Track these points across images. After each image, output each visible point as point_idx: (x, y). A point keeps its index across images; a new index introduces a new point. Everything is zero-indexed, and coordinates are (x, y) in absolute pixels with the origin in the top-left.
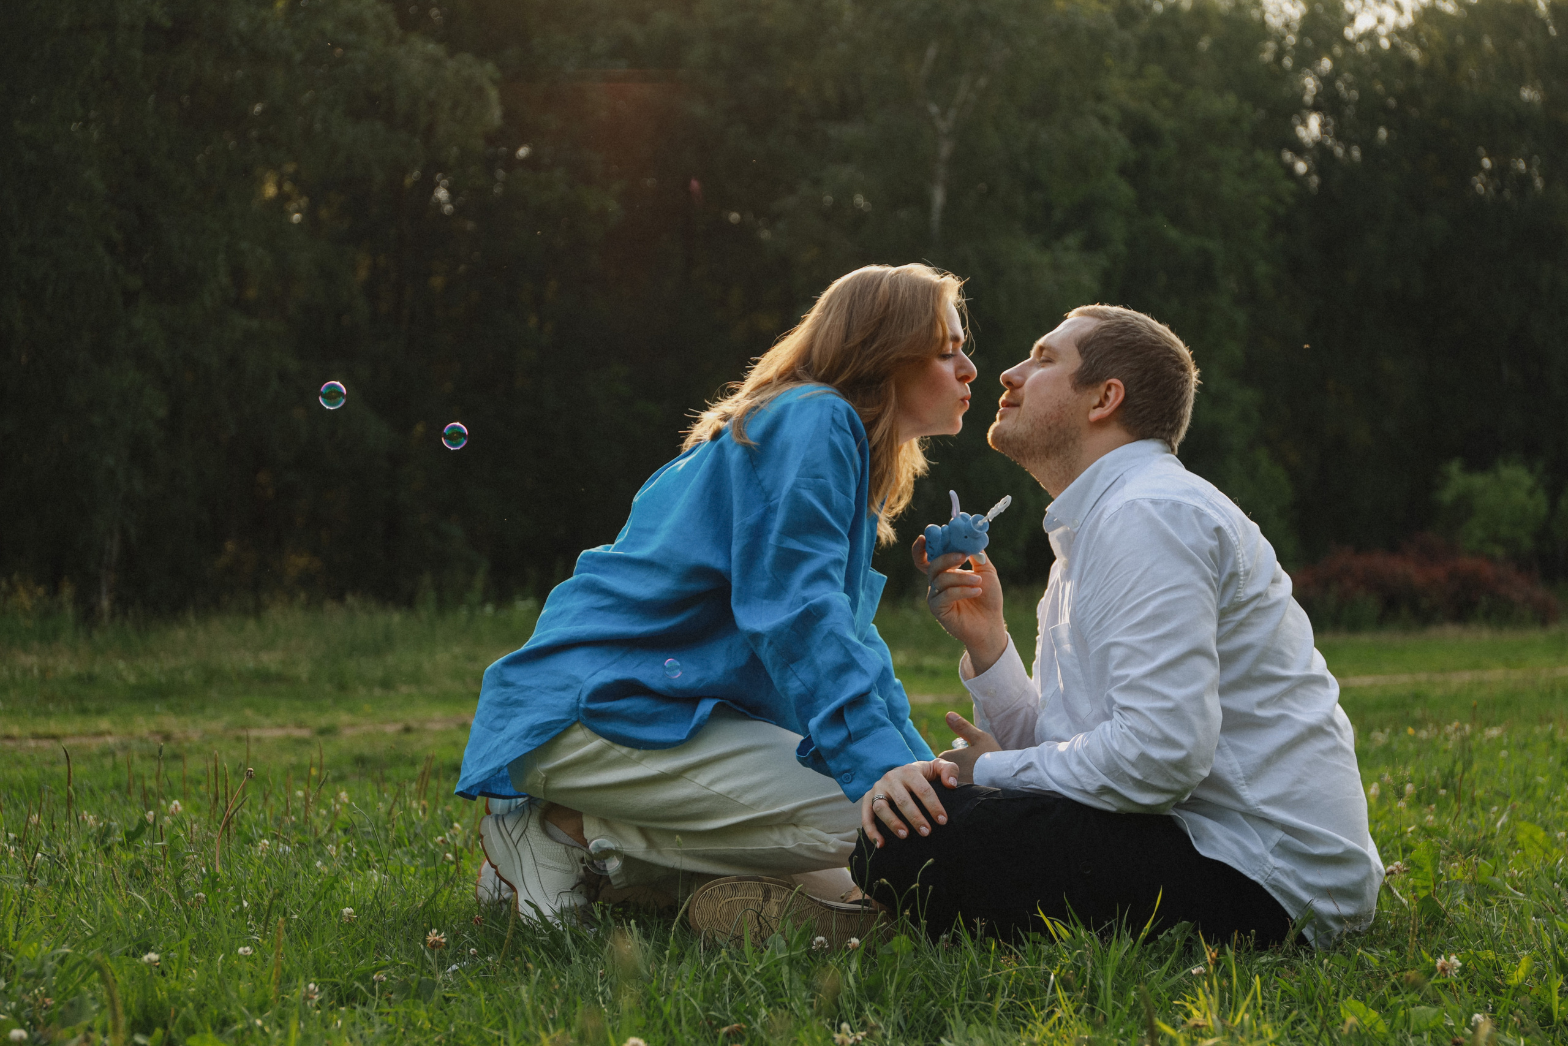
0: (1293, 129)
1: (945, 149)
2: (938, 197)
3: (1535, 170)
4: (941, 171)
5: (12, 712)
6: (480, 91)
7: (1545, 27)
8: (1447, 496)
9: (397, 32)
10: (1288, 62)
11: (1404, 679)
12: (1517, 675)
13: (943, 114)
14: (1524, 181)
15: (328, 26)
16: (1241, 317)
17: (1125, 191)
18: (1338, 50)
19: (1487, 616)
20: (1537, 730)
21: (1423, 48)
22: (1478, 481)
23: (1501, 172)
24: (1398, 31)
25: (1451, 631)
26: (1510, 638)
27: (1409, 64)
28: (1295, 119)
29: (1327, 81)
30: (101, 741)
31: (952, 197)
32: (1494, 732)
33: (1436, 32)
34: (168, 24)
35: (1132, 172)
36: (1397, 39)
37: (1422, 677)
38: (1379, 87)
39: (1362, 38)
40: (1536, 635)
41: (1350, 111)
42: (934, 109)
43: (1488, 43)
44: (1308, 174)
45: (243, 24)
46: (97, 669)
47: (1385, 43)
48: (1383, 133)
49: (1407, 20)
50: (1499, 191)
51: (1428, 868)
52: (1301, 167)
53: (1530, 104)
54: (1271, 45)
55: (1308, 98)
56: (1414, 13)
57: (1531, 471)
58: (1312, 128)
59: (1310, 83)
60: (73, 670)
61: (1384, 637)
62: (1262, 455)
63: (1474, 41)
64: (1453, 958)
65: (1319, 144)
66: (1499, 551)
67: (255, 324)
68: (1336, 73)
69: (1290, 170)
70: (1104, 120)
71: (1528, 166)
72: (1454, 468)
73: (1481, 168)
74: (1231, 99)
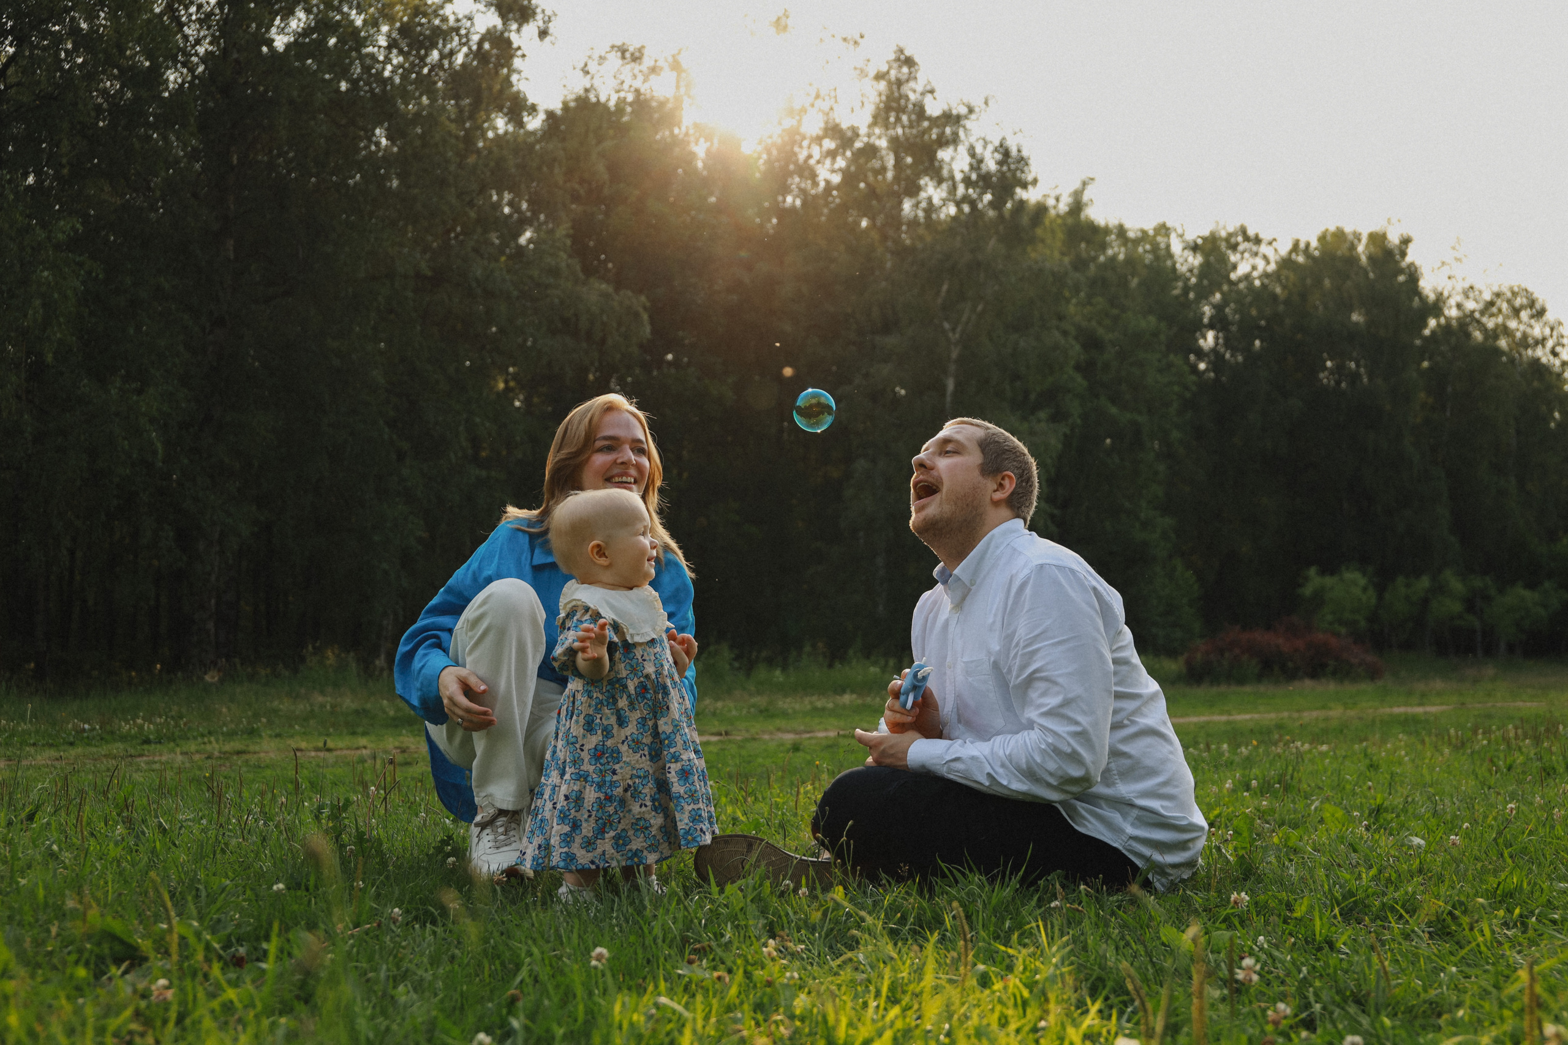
0: (1197, 340)
1: (954, 355)
2: (951, 385)
3: (1362, 370)
4: (952, 368)
5: (304, 733)
6: (637, 315)
7: (1366, 273)
8: (1308, 591)
9: (581, 276)
10: (1192, 295)
11: (1273, 715)
12: (1351, 713)
13: (954, 330)
14: (1355, 377)
15: (536, 273)
16: (1161, 467)
17: (1080, 382)
18: (1225, 288)
19: (1334, 673)
20: (1356, 746)
21: (1284, 287)
22: (1329, 581)
23: (1340, 369)
24: (1266, 275)
25: (1308, 683)
26: (1349, 688)
27: (1274, 297)
28: (1198, 334)
29: (1219, 308)
30: (359, 752)
31: (958, 385)
32: (1324, 748)
33: (1292, 276)
34: (429, 274)
35: (1086, 368)
36: (1266, 281)
37: (1286, 714)
38: (1254, 312)
39: (1240, 280)
40: (1365, 686)
41: (1234, 328)
42: (947, 326)
43: (1327, 282)
44: (1207, 370)
45: (479, 273)
46: (368, 706)
47: (1257, 283)
48: (1257, 343)
49: (1272, 267)
50: (1338, 383)
51: (1245, 834)
52: (1202, 366)
53: (1357, 324)
54: (1180, 284)
55: (1206, 320)
56: (1276, 263)
57: (1364, 574)
58: (1209, 340)
59: (1207, 310)
60: (354, 706)
61: (1262, 688)
62: (1178, 563)
63: (1318, 282)
64: (1243, 894)
65: (1214, 350)
66: (1343, 630)
67: (484, 473)
68: (1225, 302)
69: (1194, 369)
70: (1065, 333)
71: (1358, 366)
72: (1312, 571)
73: (1326, 368)
74: (1152, 319)
